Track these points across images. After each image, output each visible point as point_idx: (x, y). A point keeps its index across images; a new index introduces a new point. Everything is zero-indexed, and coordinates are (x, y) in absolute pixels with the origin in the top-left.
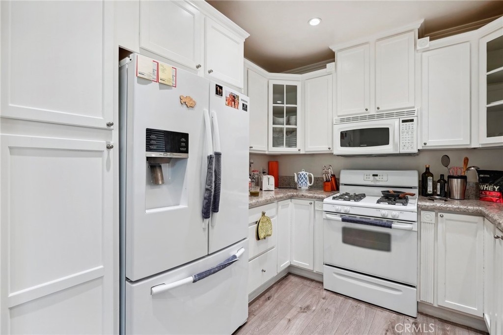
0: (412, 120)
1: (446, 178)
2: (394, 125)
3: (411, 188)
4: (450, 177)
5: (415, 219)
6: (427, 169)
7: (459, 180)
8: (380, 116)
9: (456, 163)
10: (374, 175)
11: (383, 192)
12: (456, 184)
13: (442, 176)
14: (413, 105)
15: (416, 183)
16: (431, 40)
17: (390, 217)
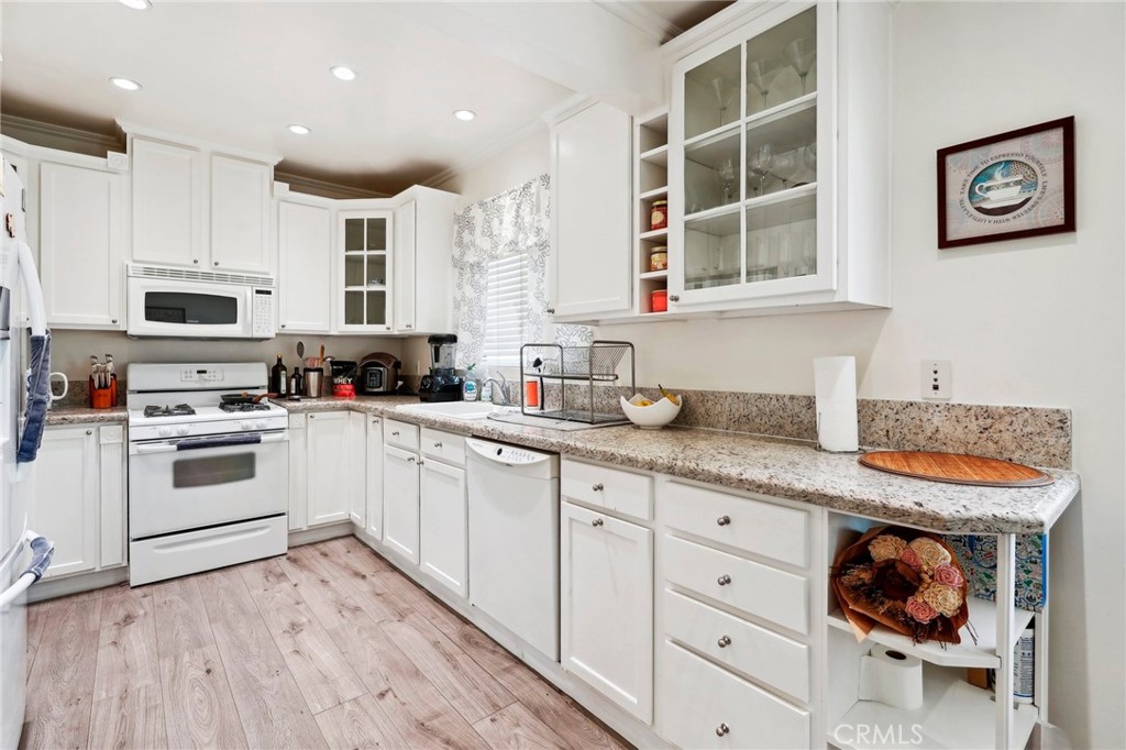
0: (269, 293)
1: (301, 373)
2: (243, 294)
3: (258, 388)
4: (307, 370)
5: (285, 426)
6: (279, 360)
7: (316, 373)
8: (222, 278)
9: (312, 351)
10: (199, 372)
11: (222, 397)
12: (313, 377)
13: (297, 369)
14: (266, 270)
15: (265, 382)
16: (291, 189)
17: (254, 428)
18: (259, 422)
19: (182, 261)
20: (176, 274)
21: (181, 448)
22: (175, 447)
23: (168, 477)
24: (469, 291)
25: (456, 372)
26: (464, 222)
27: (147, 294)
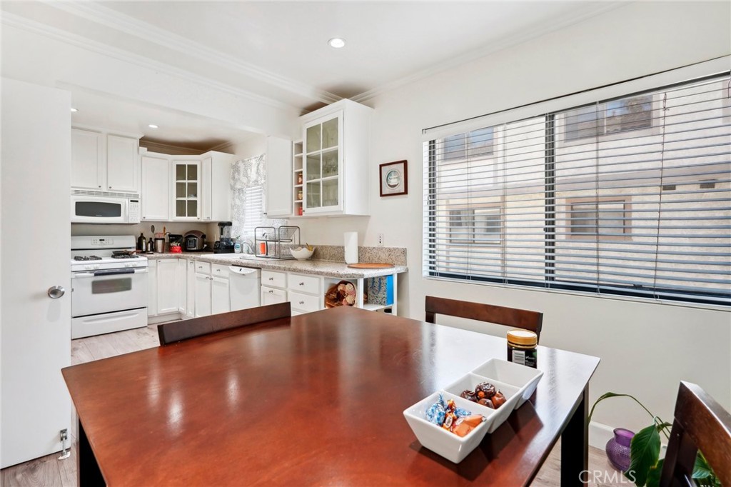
0: (137, 201)
1: (153, 241)
2: (124, 202)
3: (131, 248)
4: (156, 239)
5: (146, 265)
6: (142, 234)
7: (161, 241)
8: (113, 195)
9: (159, 230)
10: (101, 240)
11: (114, 252)
12: (160, 243)
14: (135, 190)
15: (134, 245)
16: (148, 150)
17: (131, 266)
18: (133, 263)
19: (93, 186)
20: (91, 193)
21: (96, 275)
22: (93, 274)
23: (90, 289)
24: (237, 202)
25: (232, 240)
26: (235, 168)
27: (76, 203)
